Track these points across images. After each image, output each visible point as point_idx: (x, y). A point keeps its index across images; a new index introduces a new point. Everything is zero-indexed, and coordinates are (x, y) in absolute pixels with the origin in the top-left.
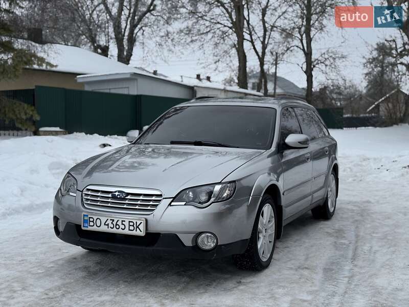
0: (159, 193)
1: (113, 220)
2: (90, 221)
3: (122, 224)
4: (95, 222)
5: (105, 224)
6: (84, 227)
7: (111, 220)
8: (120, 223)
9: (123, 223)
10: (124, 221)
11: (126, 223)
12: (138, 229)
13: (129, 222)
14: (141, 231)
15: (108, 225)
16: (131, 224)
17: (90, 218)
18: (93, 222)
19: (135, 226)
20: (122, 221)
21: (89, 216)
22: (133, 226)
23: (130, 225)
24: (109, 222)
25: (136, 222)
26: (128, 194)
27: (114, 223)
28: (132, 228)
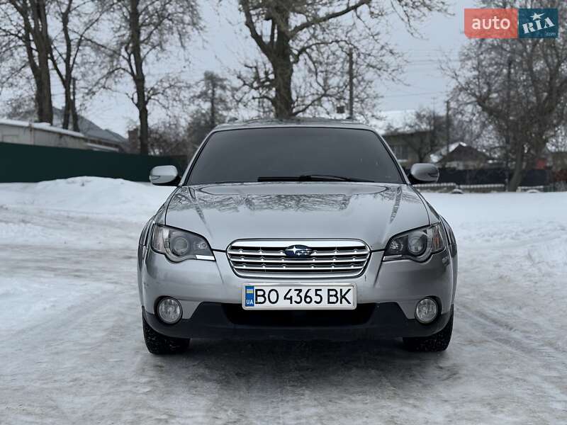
0: (360, 244)
1: (300, 291)
2: (257, 296)
3: (317, 295)
4: (266, 296)
5: (285, 298)
6: (246, 305)
7: (296, 290)
8: (312, 294)
9: (318, 292)
10: (321, 290)
11: (324, 293)
12: (343, 300)
13: (329, 290)
14: (349, 303)
15: (291, 298)
16: (333, 293)
17: (257, 290)
18: (263, 296)
19: (339, 295)
20: (317, 290)
21: (255, 288)
22: (336, 296)
23: (329, 296)
24: (293, 294)
25: (341, 290)
26: (313, 249)
27: (303, 294)
28: (333, 299)
